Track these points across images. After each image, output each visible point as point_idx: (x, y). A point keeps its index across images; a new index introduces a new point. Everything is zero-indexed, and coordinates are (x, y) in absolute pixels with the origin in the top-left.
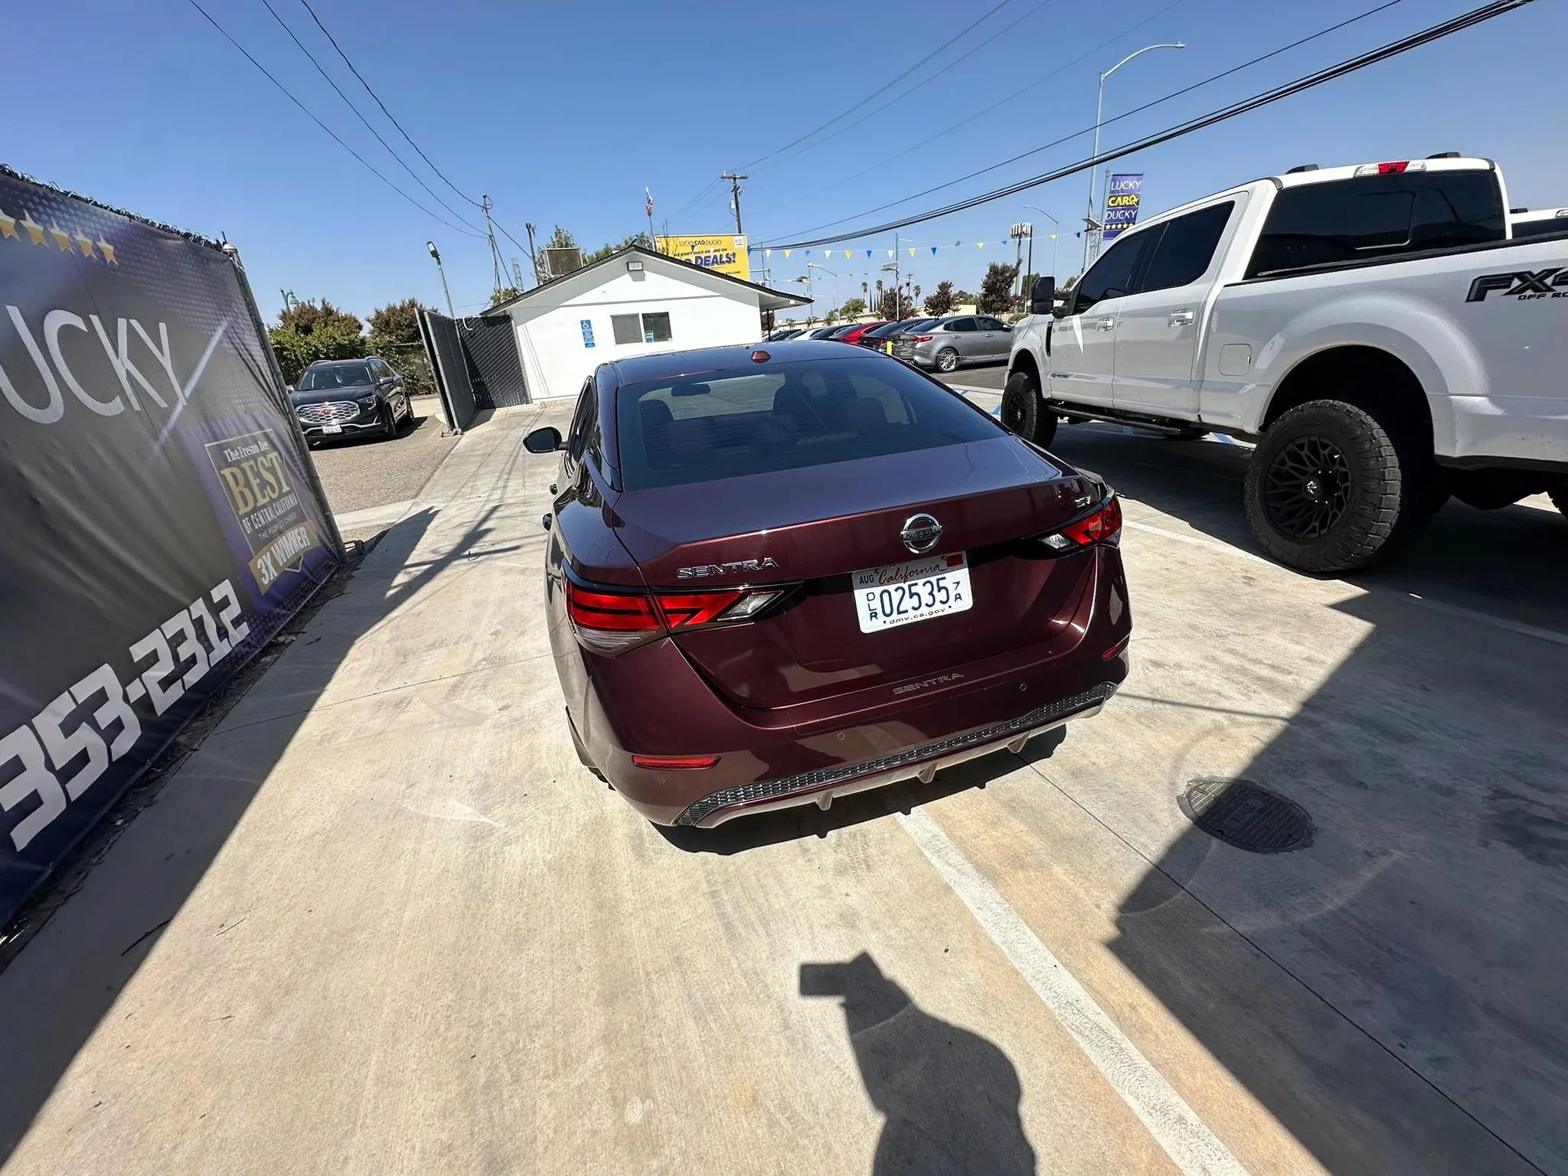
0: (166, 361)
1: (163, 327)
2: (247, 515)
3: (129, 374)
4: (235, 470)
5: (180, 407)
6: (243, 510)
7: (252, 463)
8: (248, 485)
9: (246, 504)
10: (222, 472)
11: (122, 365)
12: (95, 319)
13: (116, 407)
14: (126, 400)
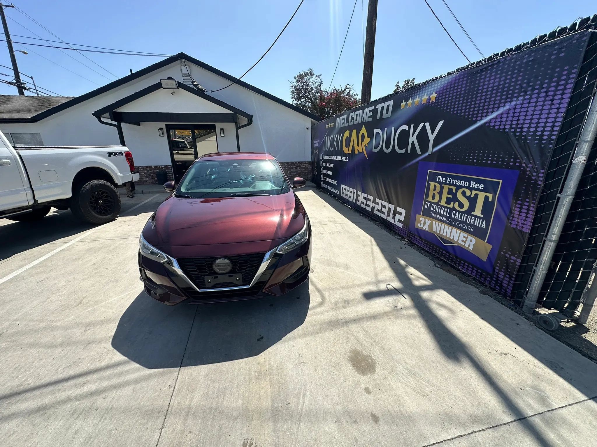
0: (432, 137)
1: (441, 123)
2: (431, 203)
3: (413, 143)
4: (437, 185)
5: (427, 154)
6: (430, 199)
7: (454, 188)
8: (441, 193)
9: (433, 198)
10: (430, 182)
11: (413, 139)
12: (412, 126)
13: (404, 151)
14: (407, 150)
